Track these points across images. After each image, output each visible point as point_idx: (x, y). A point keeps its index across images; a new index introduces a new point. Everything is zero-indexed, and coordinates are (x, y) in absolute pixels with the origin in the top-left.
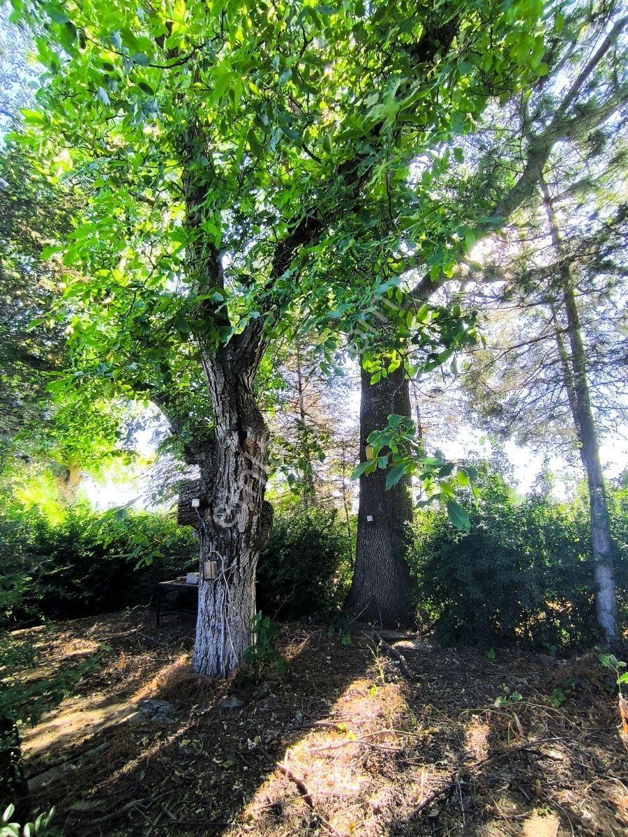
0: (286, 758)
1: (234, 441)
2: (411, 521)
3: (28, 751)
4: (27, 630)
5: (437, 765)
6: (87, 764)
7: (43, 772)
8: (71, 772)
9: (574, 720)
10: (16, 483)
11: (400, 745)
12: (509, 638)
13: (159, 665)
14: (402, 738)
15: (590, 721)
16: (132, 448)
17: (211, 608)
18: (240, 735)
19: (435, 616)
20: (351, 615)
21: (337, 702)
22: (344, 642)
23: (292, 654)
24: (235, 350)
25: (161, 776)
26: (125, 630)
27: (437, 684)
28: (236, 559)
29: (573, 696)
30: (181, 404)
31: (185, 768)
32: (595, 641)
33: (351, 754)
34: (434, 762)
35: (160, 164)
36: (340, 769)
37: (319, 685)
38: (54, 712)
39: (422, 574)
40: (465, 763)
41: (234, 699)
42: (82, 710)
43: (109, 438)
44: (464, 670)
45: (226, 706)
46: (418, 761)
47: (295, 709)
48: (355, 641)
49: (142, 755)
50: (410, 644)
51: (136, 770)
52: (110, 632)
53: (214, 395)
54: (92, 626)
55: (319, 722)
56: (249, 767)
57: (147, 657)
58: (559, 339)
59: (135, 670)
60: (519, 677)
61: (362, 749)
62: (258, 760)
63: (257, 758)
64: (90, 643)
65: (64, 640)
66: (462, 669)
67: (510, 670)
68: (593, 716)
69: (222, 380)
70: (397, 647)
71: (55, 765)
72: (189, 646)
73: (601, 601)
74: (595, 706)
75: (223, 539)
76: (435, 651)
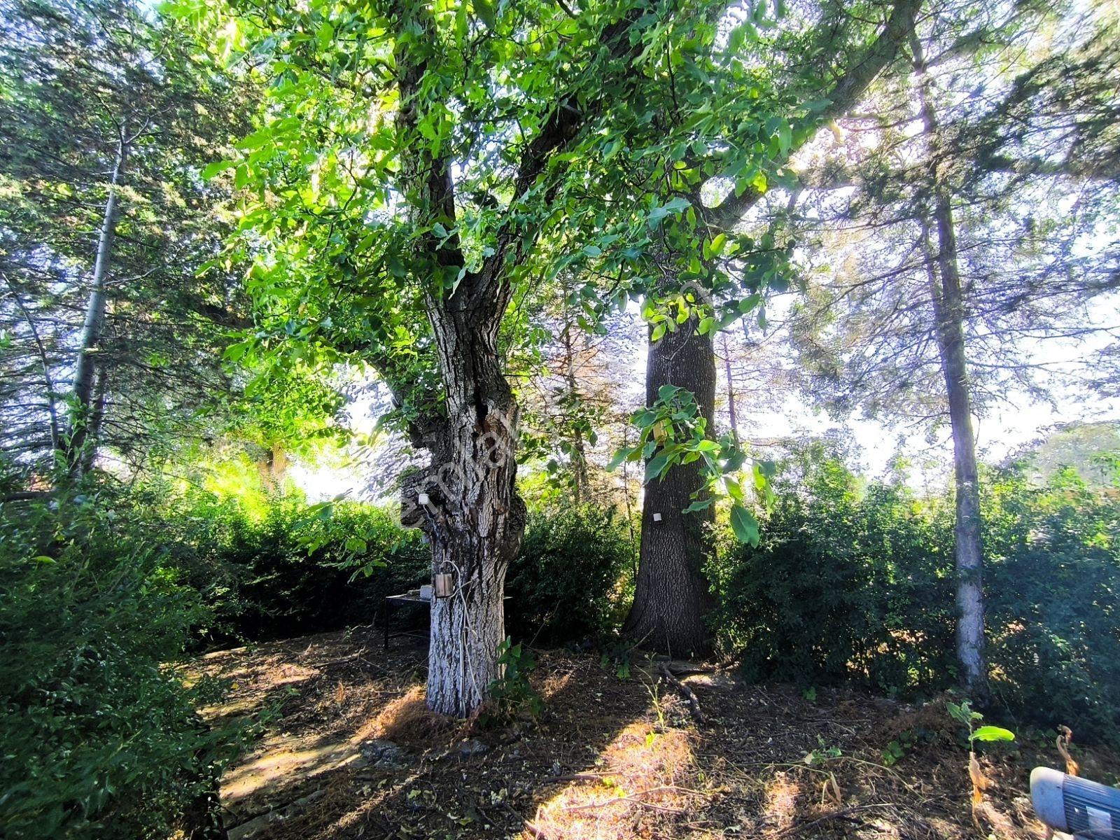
0: (538, 816)
1: (471, 417)
2: (713, 520)
3: (227, 798)
4: (227, 652)
5: (727, 831)
6: (296, 814)
7: (246, 821)
8: (278, 824)
9: (911, 782)
10: (204, 470)
11: (682, 805)
12: (838, 675)
13: (385, 699)
14: (685, 797)
15: (933, 785)
16: (345, 426)
17: (446, 632)
18: (482, 786)
19: (740, 644)
20: (631, 641)
21: (605, 750)
22: (620, 676)
23: (553, 689)
24: (470, 296)
25: (385, 832)
26: (345, 654)
27: (737, 730)
28: (477, 571)
29: (913, 751)
30: (403, 369)
31: (414, 824)
32: (951, 681)
33: (619, 814)
34: (723, 828)
35: (359, 36)
36: (604, 832)
37: (584, 729)
38: (259, 752)
39: (725, 590)
40: (763, 831)
41: (477, 742)
42: (291, 751)
43: (316, 411)
44: (773, 714)
45: (466, 751)
46: (703, 826)
47: (553, 757)
48: (634, 674)
49: (362, 807)
50: (706, 679)
51: (355, 824)
52: (326, 656)
53: (444, 357)
54: (306, 649)
55: (581, 774)
56: (492, 825)
57: (371, 688)
58: (931, 269)
59: (357, 704)
60: (846, 725)
61: (634, 808)
62: (503, 818)
63: (501, 815)
64: (304, 670)
65: (271, 664)
66: (771, 712)
67: (834, 715)
68: (938, 778)
69: (454, 337)
70: (688, 684)
71: (260, 814)
72: (422, 676)
73: (963, 630)
74: (942, 766)
75: (460, 545)
76: (738, 689)
